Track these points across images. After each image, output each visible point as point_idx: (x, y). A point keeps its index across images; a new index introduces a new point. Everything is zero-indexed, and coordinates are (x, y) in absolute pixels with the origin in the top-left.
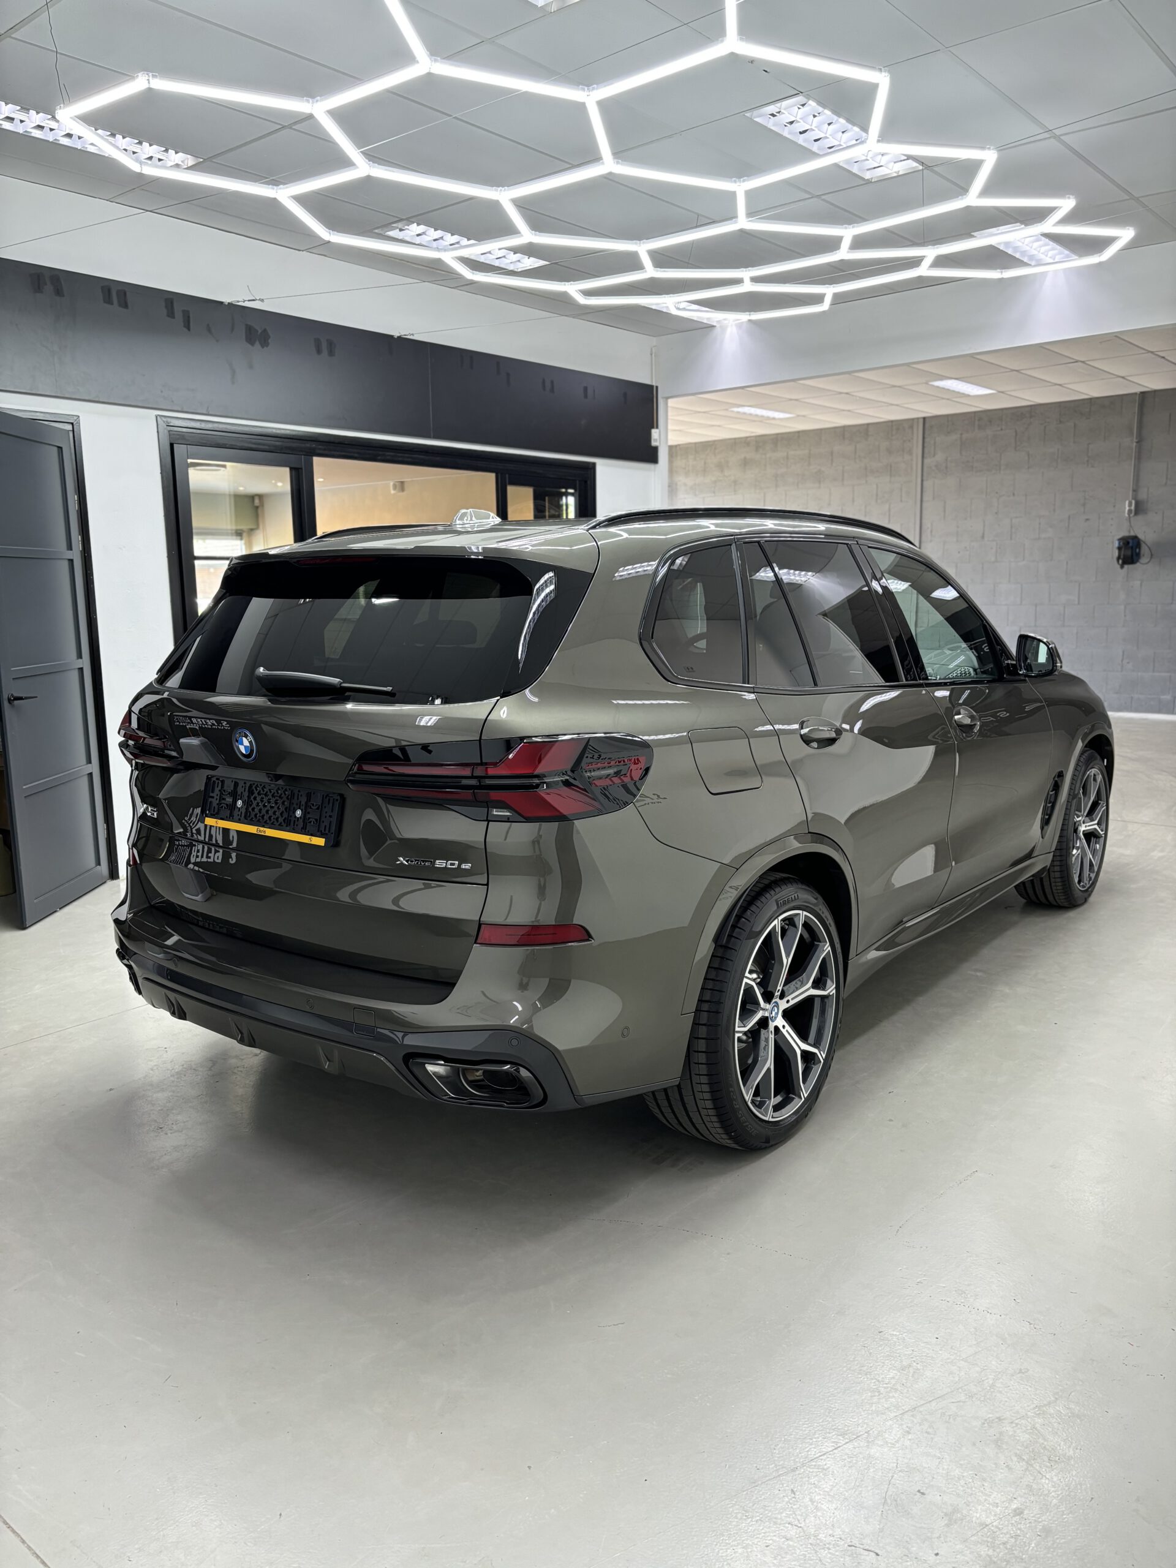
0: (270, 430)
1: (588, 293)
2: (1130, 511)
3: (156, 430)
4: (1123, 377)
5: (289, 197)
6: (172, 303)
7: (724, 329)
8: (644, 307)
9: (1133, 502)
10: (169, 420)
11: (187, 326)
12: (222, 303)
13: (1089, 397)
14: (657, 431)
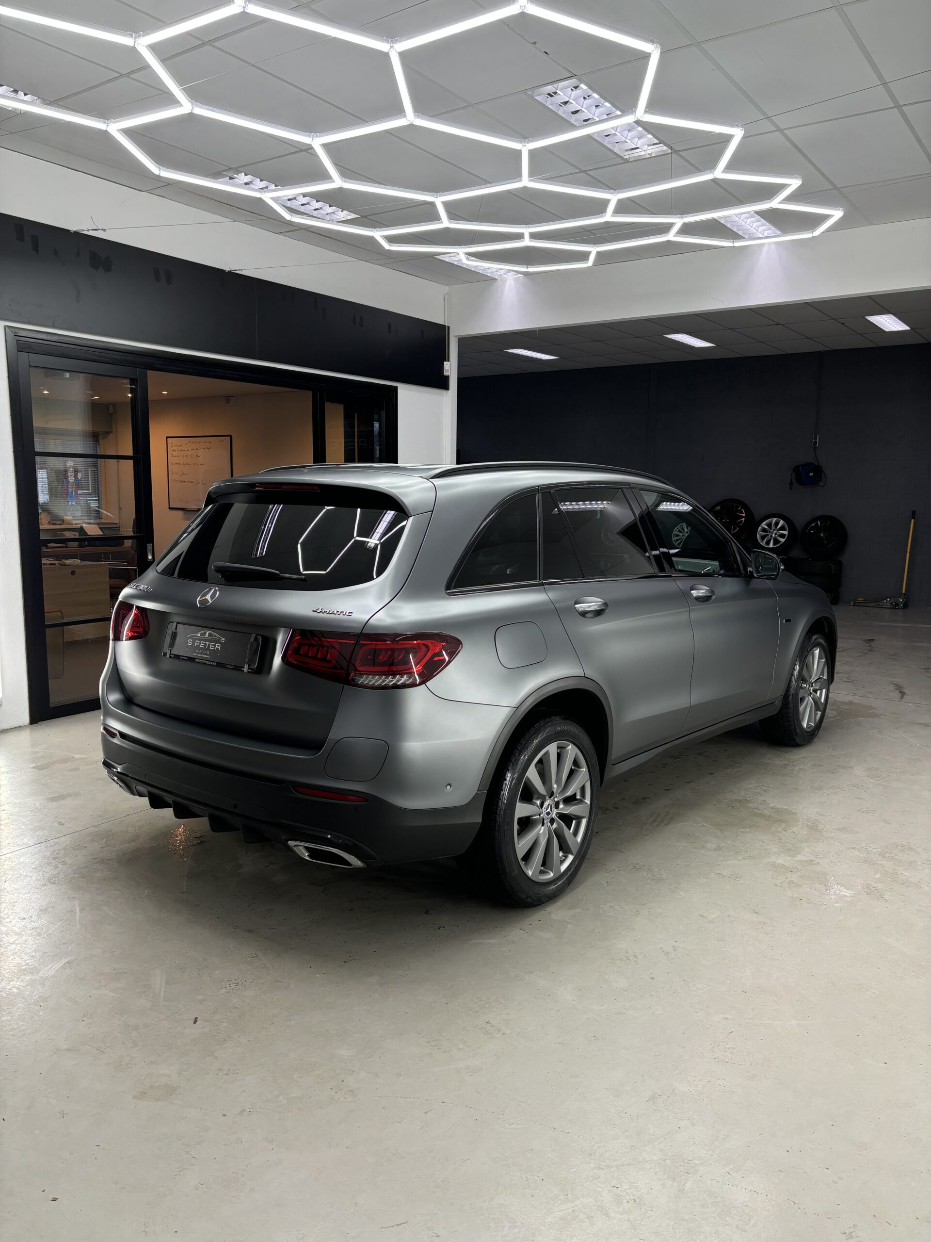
2: (815, 443)
3: (4, 339)
4: (811, 338)
5: (121, 133)
6: (22, 228)
7: (504, 282)
9: (818, 436)
10: (17, 330)
11: (36, 248)
12: (68, 231)
13: (784, 353)
14: (448, 363)
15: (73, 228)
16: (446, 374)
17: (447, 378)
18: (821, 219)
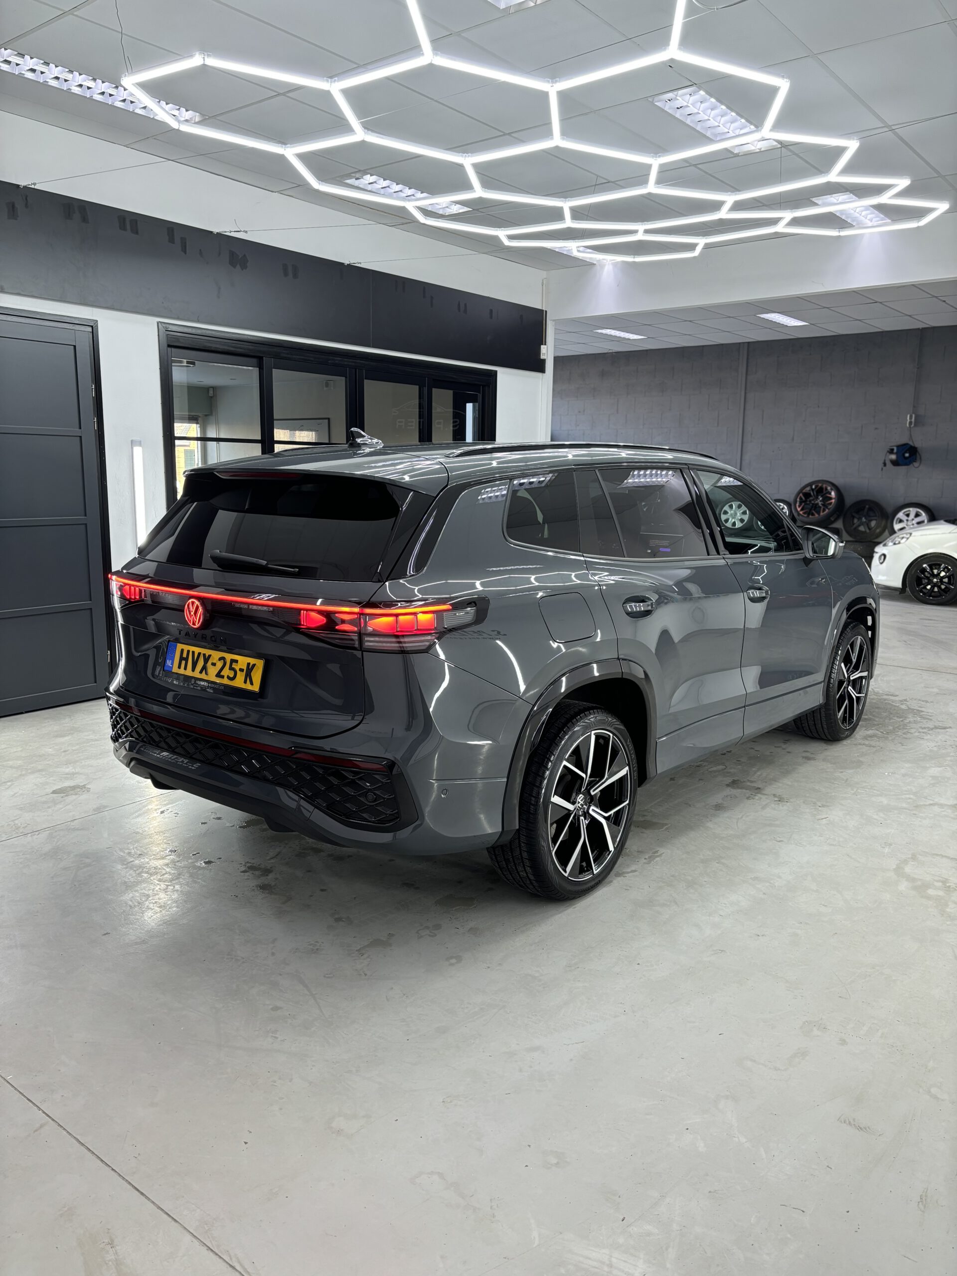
0: (246, 337)
1: (511, 237)
2: (910, 423)
3: (157, 334)
4: (910, 316)
5: (293, 155)
6: (173, 231)
7: (602, 266)
8: (550, 249)
9: (914, 416)
10: (168, 326)
11: (184, 249)
12: (212, 232)
13: (881, 330)
14: (546, 346)
15: (215, 230)
16: (542, 357)
17: (544, 361)
18: (927, 211)
